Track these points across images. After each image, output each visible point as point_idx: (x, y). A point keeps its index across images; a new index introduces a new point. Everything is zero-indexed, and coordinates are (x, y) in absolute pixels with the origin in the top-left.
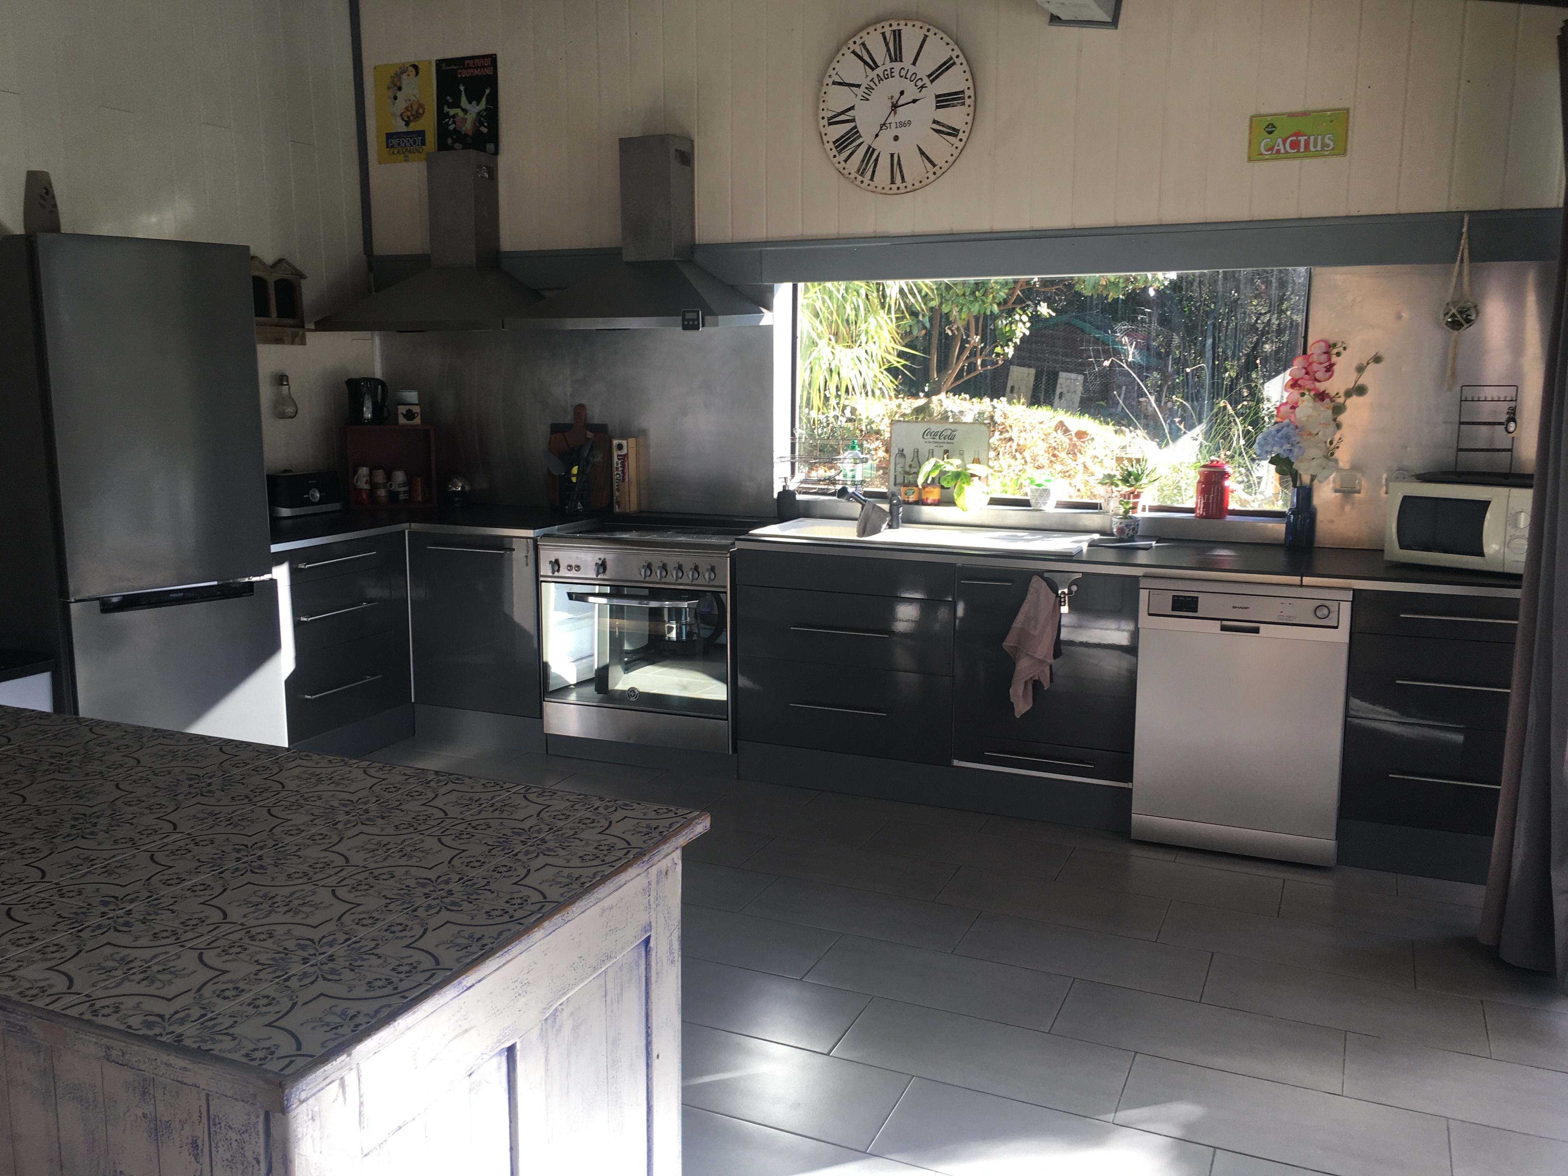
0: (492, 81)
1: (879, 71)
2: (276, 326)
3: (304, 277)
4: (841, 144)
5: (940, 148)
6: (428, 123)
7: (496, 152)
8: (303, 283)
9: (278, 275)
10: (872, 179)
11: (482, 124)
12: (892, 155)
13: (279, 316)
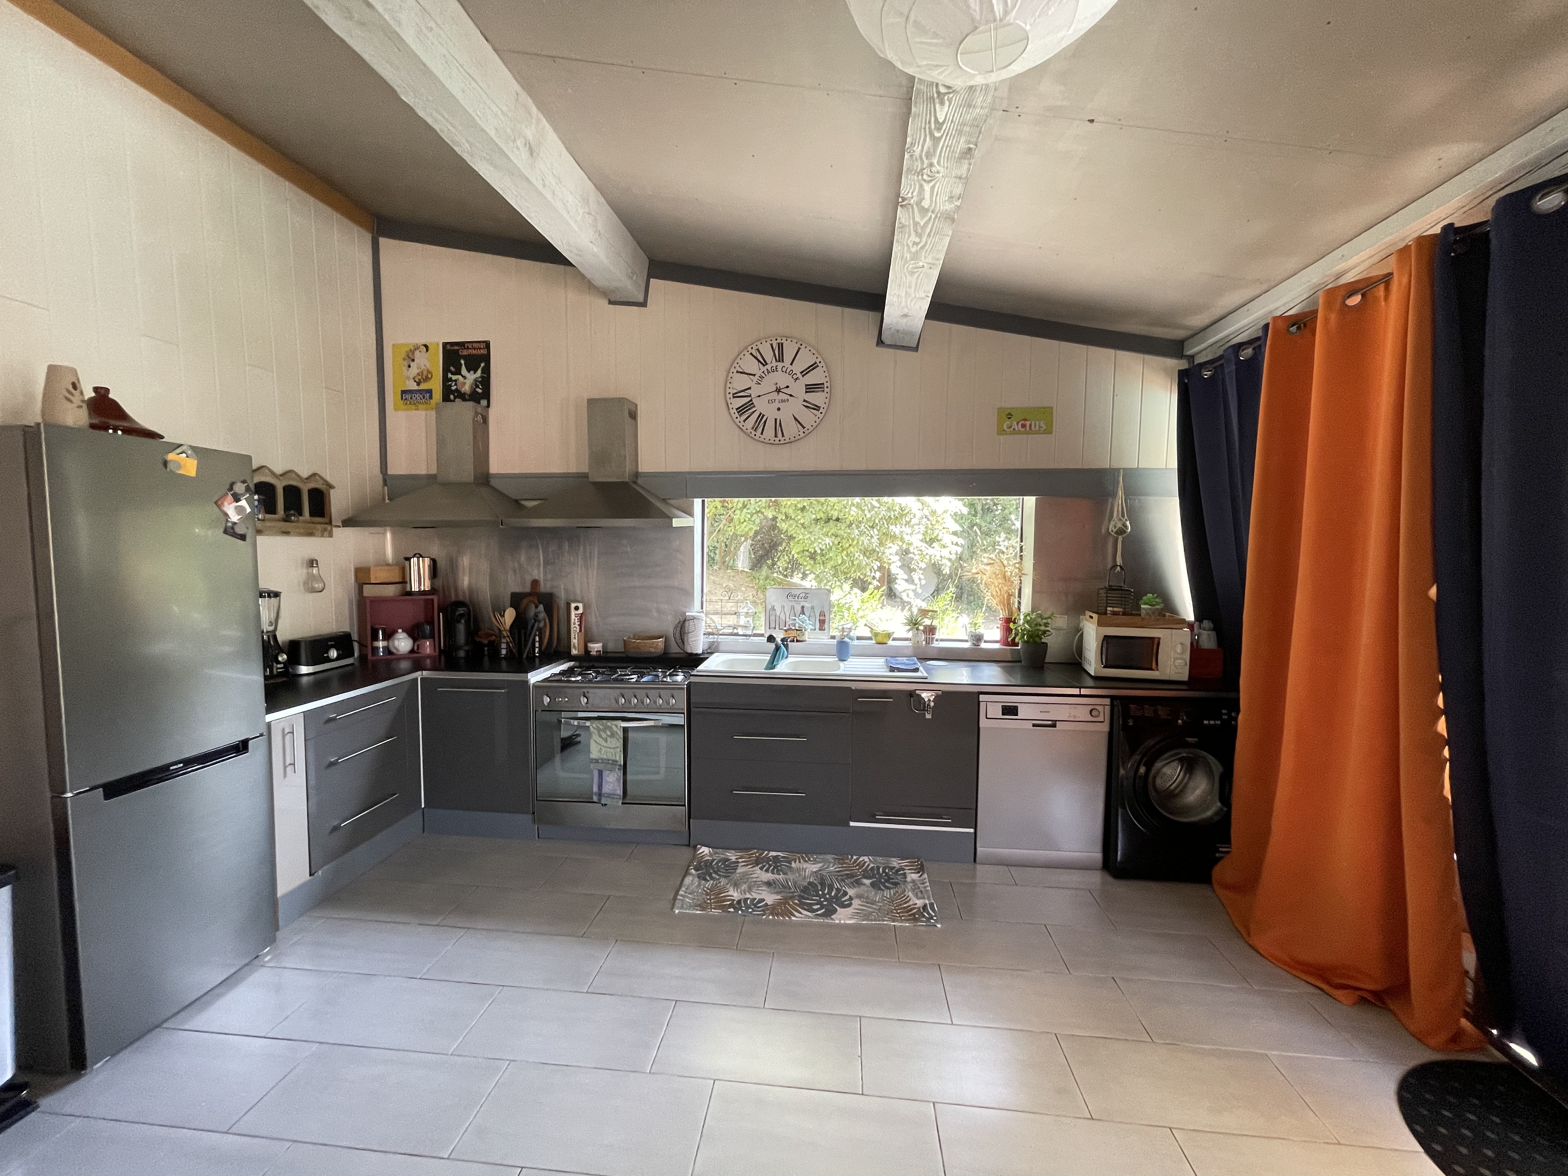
0: (487, 358)
1: (769, 367)
2: (308, 523)
3: (334, 488)
4: (741, 410)
5: (808, 417)
6: (436, 385)
7: (488, 406)
8: (332, 491)
9: (312, 485)
10: (762, 433)
11: (477, 386)
12: (776, 420)
13: (311, 515)
